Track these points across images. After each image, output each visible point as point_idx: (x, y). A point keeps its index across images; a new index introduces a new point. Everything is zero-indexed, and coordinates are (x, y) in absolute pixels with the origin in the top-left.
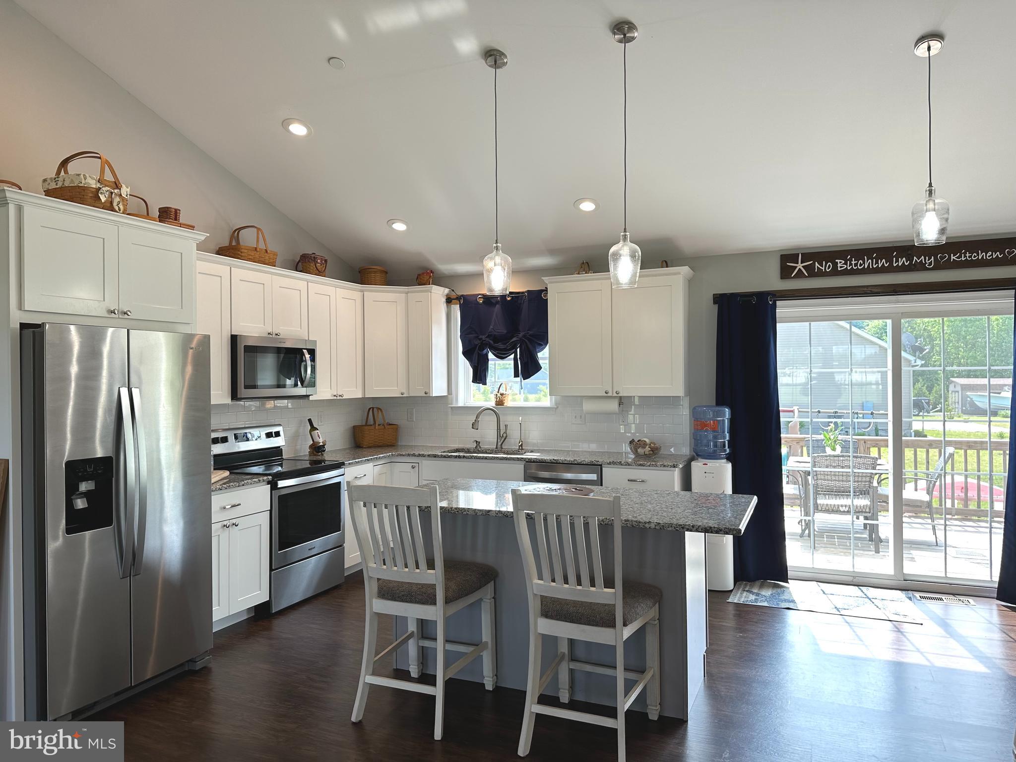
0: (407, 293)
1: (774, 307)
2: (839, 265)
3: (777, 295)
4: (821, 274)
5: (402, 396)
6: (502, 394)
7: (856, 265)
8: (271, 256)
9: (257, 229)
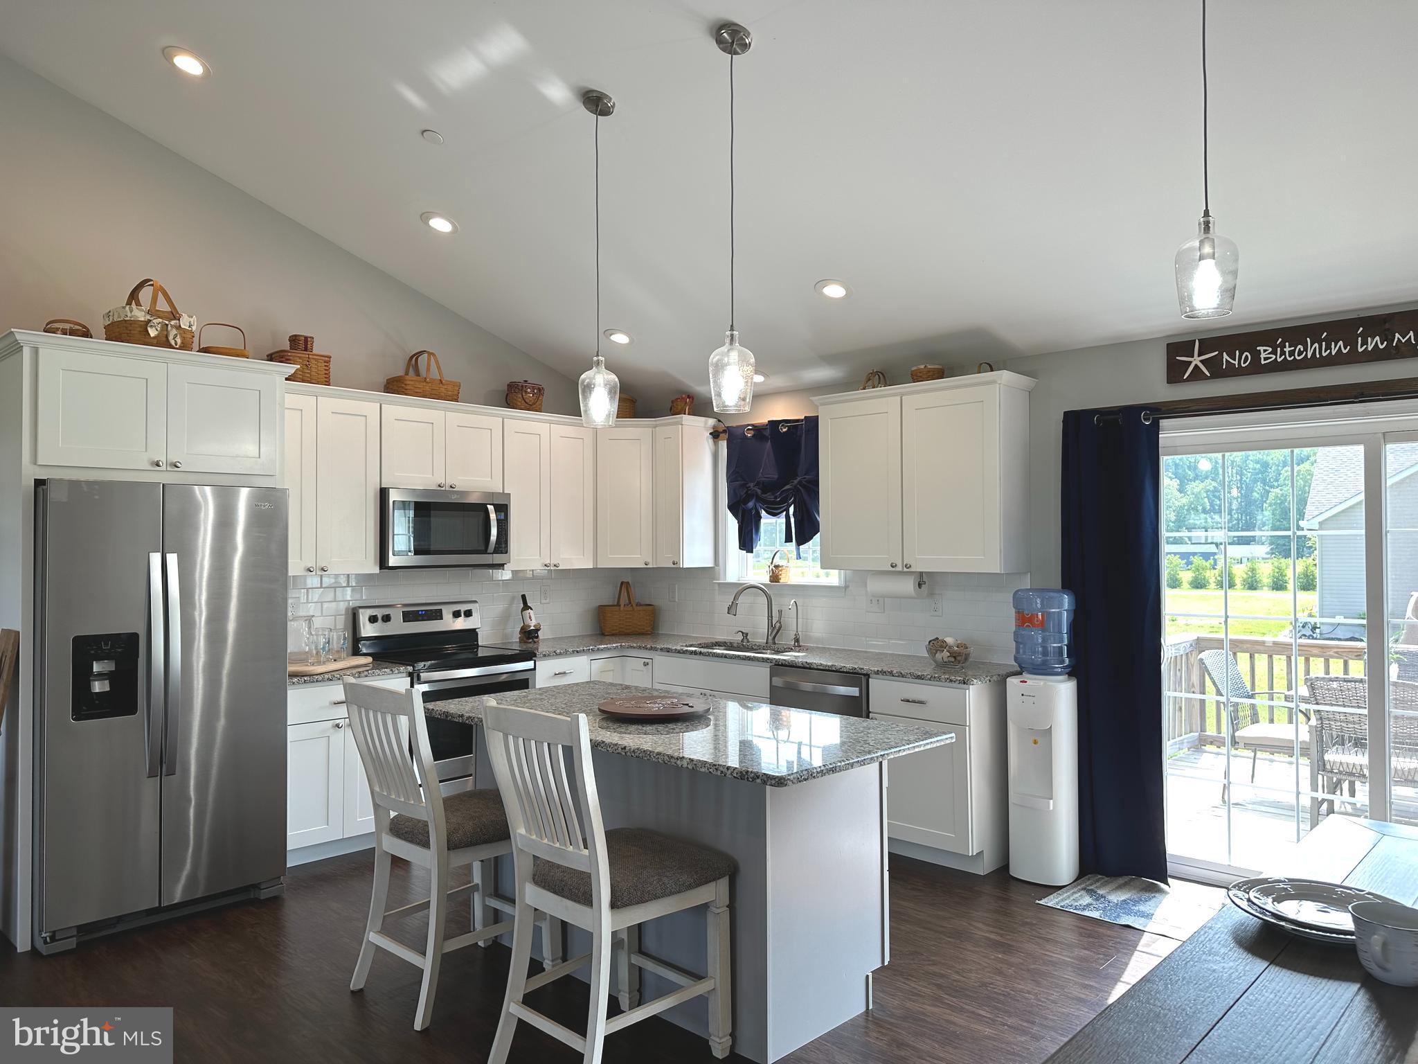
0: (655, 426)
1: (1155, 430)
2: (1263, 355)
3: (1164, 409)
4: (1233, 372)
5: (646, 566)
6: (777, 567)
7: (1292, 353)
8: (450, 388)
9: (430, 354)
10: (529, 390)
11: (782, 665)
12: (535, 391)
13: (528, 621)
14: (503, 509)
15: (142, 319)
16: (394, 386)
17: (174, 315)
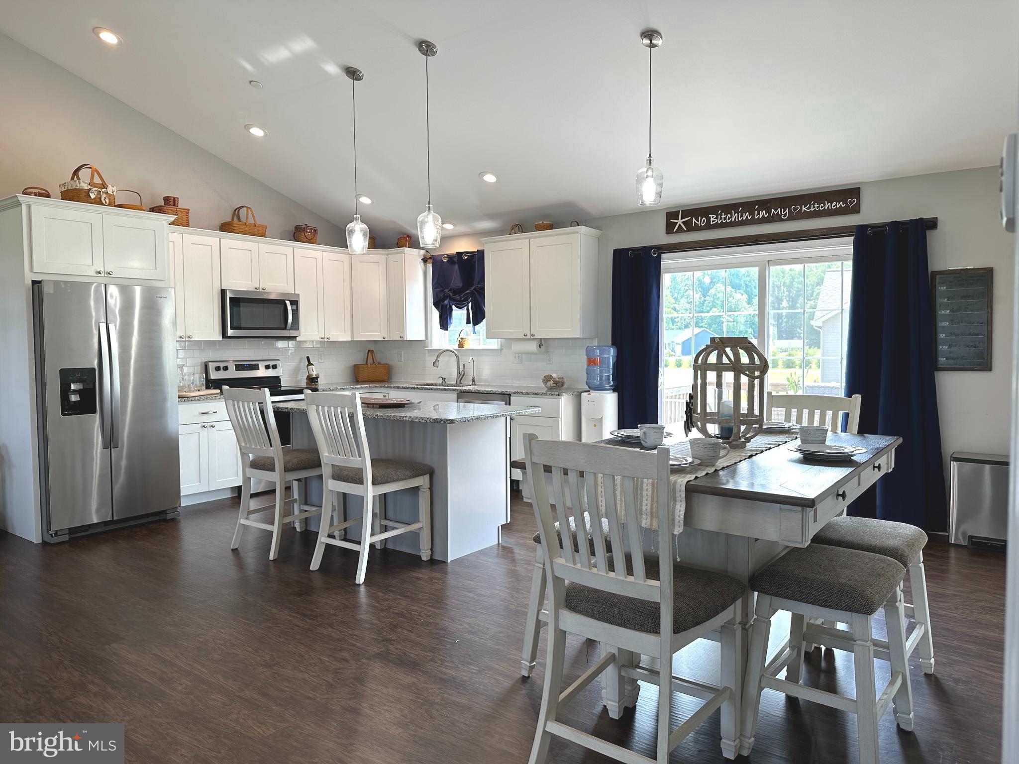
0: (388, 255)
1: (659, 259)
2: (712, 220)
3: (664, 248)
4: (698, 228)
5: (384, 340)
6: (462, 339)
7: (725, 219)
8: (260, 229)
9: (248, 208)
10: (308, 231)
11: (464, 392)
12: (313, 231)
13: (311, 373)
14: (295, 303)
15: (86, 188)
16: (226, 227)
17: (104, 186)
